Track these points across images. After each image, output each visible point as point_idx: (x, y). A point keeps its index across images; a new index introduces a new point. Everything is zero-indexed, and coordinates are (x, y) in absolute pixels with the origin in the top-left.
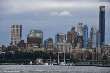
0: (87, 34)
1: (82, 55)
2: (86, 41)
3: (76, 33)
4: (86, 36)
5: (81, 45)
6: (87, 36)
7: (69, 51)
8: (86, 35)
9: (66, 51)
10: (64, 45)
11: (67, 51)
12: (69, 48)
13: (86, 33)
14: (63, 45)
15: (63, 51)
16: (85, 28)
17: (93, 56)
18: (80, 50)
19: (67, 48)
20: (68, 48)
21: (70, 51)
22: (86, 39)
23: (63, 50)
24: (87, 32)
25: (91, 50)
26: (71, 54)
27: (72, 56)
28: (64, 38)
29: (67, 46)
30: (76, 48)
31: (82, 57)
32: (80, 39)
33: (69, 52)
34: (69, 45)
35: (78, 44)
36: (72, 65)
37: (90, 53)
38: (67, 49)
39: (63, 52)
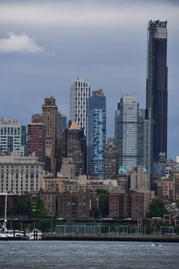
0: (104, 123)
1: (74, 199)
2: (101, 149)
3: (65, 118)
4: (101, 132)
5: (79, 166)
6: (104, 130)
7: (29, 187)
8: (101, 126)
9: (19, 187)
10: (13, 165)
11: (24, 187)
12: (32, 177)
13: (101, 120)
14: (10, 164)
15: (10, 187)
16: (97, 101)
17: (114, 205)
18: (72, 183)
19: (24, 175)
20: (27, 177)
21: (35, 187)
22: (101, 140)
23: (10, 183)
24: (104, 118)
25: (115, 183)
26: (34, 198)
27: (40, 204)
28: (19, 140)
29: (25, 169)
30: (59, 175)
31: (75, 208)
32: (73, 142)
33: (29, 191)
34: (33, 166)
35: (65, 161)
36: (32, 238)
37: (105, 192)
38: (24, 179)
39: (10, 189)
